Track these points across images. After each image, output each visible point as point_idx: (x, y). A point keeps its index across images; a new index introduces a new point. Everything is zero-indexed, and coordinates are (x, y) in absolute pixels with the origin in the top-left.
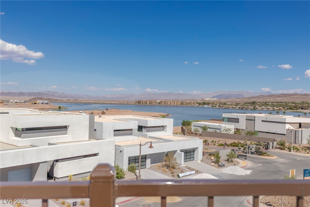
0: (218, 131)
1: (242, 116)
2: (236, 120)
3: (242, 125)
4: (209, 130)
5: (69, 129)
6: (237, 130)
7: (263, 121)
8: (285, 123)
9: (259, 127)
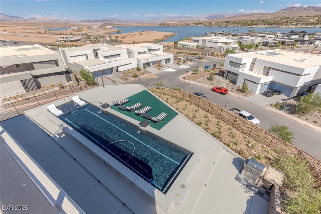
0: (189, 47)
1: (200, 39)
2: (198, 41)
3: (200, 44)
4: (185, 47)
5: (121, 55)
6: (198, 46)
7: (209, 42)
8: (218, 43)
9: (208, 44)
